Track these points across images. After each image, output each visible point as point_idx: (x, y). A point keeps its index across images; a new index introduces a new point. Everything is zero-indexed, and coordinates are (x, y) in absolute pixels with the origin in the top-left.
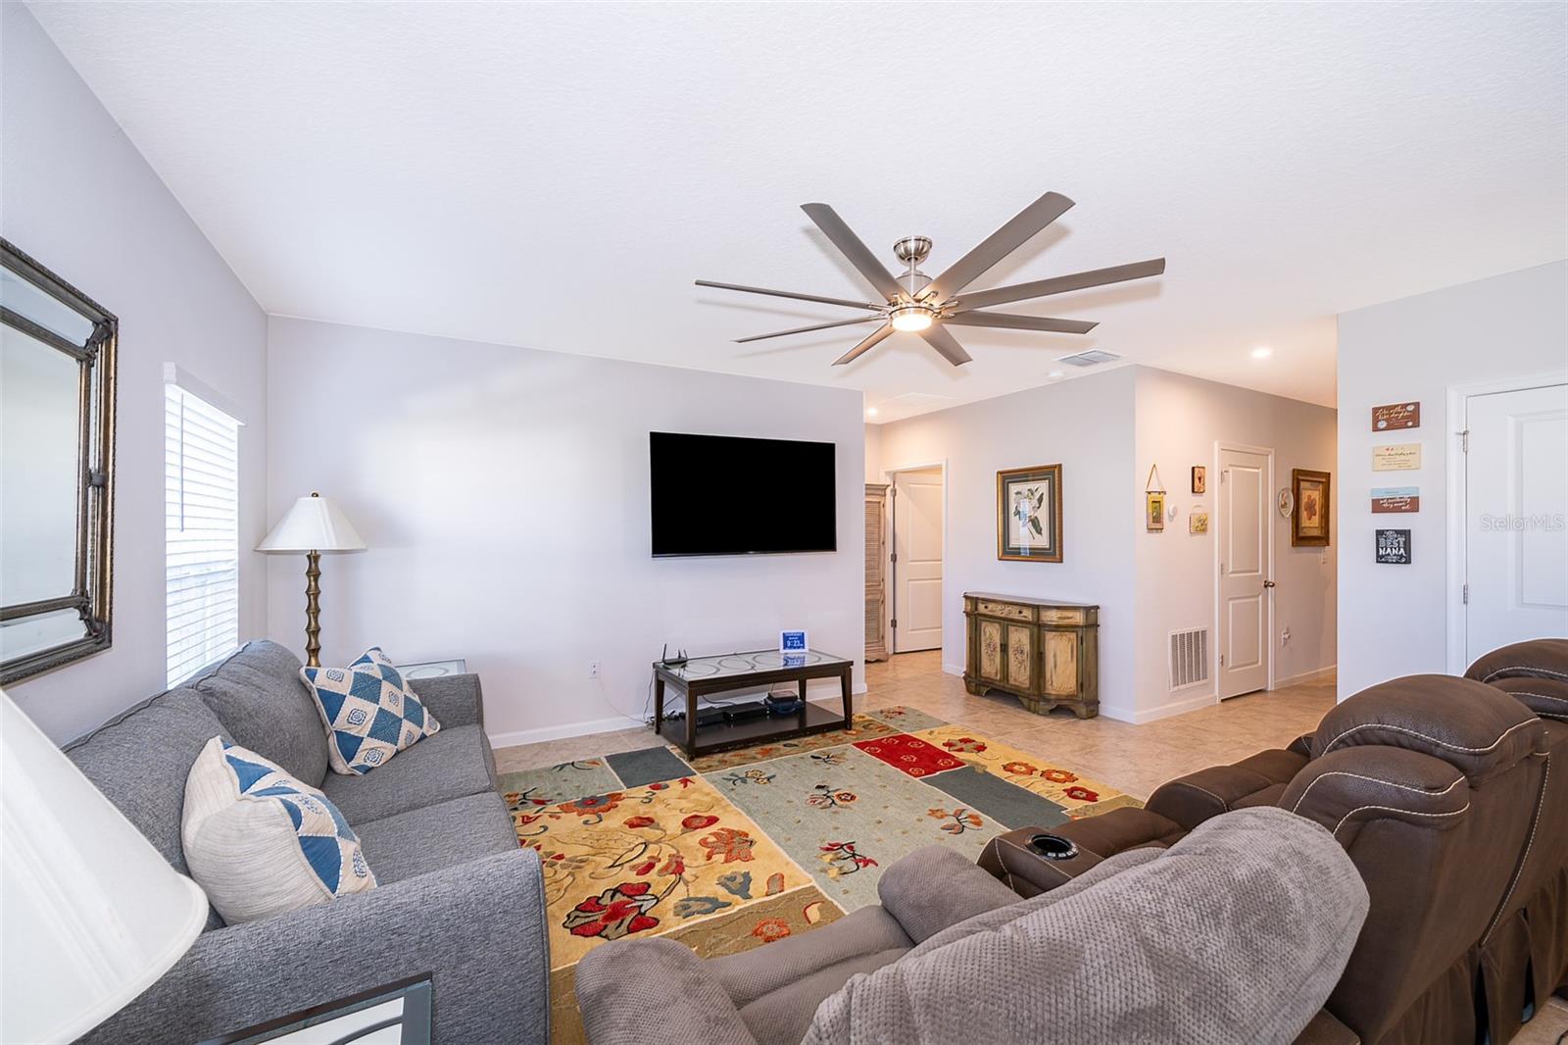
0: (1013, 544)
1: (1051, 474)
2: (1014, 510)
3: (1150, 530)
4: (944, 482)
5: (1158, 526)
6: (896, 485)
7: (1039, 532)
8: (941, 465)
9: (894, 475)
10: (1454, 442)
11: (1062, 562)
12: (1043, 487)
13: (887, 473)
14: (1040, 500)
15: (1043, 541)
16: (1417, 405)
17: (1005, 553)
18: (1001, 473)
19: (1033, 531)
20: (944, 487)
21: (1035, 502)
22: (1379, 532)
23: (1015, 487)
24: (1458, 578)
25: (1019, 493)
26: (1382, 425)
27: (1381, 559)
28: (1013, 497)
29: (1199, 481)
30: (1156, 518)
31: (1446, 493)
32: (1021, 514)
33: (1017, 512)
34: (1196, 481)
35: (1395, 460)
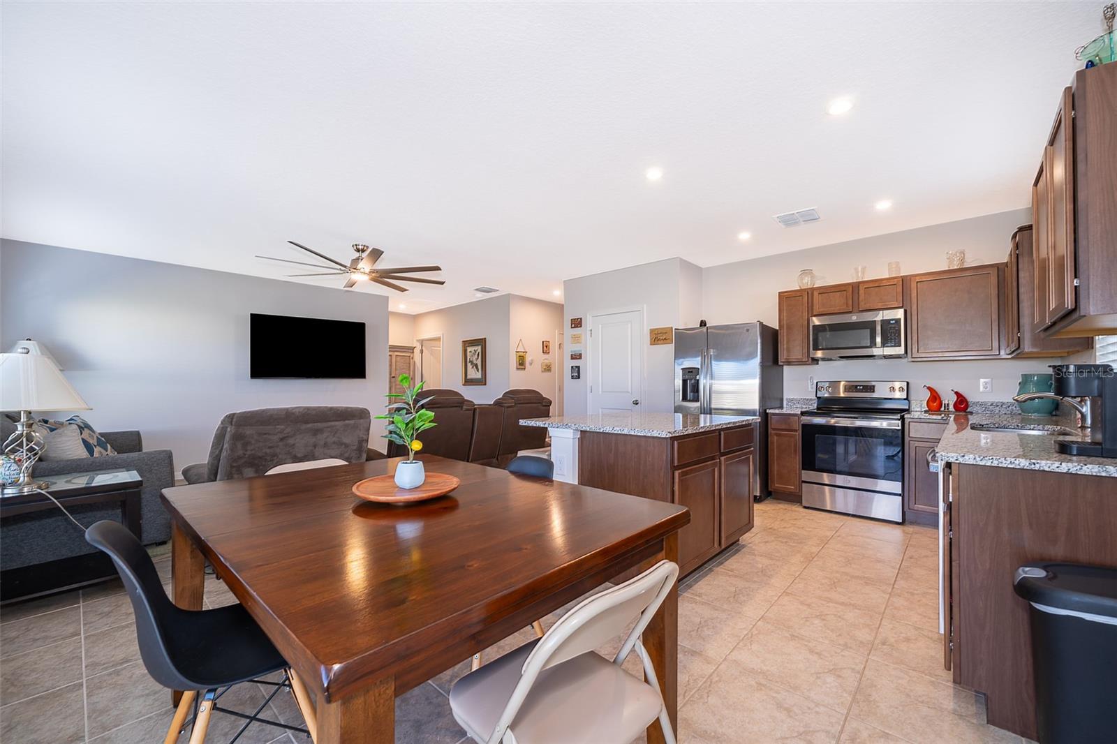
0: (469, 377)
1: (482, 342)
3: (518, 369)
4: (441, 346)
5: (522, 367)
6: (424, 347)
7: (478, 371)
8: (440, 337)
9: (422, 342)
10: (589, 333)
11: (485, 385)
12: (479, 349)
13: (418, 341)
14: (478, 355)
15: (479, 375)
16: (581, 319)
17: (465, 381)
18: (463, 342)
19: (476, 370)
20: (441, 348)
21: (476, 356)
22: (572, 367)
23: (469, 349)
24: (589, 384)
25: (470, 352)
26: (573, 326)
27: (573, 377)
28: (468, 354)
29: (546, 348)
30: (521, 364)
31: (586, 351)
32: (471, 362)
33: (470, 361)
34: (545, 347)
35: (576, 339)
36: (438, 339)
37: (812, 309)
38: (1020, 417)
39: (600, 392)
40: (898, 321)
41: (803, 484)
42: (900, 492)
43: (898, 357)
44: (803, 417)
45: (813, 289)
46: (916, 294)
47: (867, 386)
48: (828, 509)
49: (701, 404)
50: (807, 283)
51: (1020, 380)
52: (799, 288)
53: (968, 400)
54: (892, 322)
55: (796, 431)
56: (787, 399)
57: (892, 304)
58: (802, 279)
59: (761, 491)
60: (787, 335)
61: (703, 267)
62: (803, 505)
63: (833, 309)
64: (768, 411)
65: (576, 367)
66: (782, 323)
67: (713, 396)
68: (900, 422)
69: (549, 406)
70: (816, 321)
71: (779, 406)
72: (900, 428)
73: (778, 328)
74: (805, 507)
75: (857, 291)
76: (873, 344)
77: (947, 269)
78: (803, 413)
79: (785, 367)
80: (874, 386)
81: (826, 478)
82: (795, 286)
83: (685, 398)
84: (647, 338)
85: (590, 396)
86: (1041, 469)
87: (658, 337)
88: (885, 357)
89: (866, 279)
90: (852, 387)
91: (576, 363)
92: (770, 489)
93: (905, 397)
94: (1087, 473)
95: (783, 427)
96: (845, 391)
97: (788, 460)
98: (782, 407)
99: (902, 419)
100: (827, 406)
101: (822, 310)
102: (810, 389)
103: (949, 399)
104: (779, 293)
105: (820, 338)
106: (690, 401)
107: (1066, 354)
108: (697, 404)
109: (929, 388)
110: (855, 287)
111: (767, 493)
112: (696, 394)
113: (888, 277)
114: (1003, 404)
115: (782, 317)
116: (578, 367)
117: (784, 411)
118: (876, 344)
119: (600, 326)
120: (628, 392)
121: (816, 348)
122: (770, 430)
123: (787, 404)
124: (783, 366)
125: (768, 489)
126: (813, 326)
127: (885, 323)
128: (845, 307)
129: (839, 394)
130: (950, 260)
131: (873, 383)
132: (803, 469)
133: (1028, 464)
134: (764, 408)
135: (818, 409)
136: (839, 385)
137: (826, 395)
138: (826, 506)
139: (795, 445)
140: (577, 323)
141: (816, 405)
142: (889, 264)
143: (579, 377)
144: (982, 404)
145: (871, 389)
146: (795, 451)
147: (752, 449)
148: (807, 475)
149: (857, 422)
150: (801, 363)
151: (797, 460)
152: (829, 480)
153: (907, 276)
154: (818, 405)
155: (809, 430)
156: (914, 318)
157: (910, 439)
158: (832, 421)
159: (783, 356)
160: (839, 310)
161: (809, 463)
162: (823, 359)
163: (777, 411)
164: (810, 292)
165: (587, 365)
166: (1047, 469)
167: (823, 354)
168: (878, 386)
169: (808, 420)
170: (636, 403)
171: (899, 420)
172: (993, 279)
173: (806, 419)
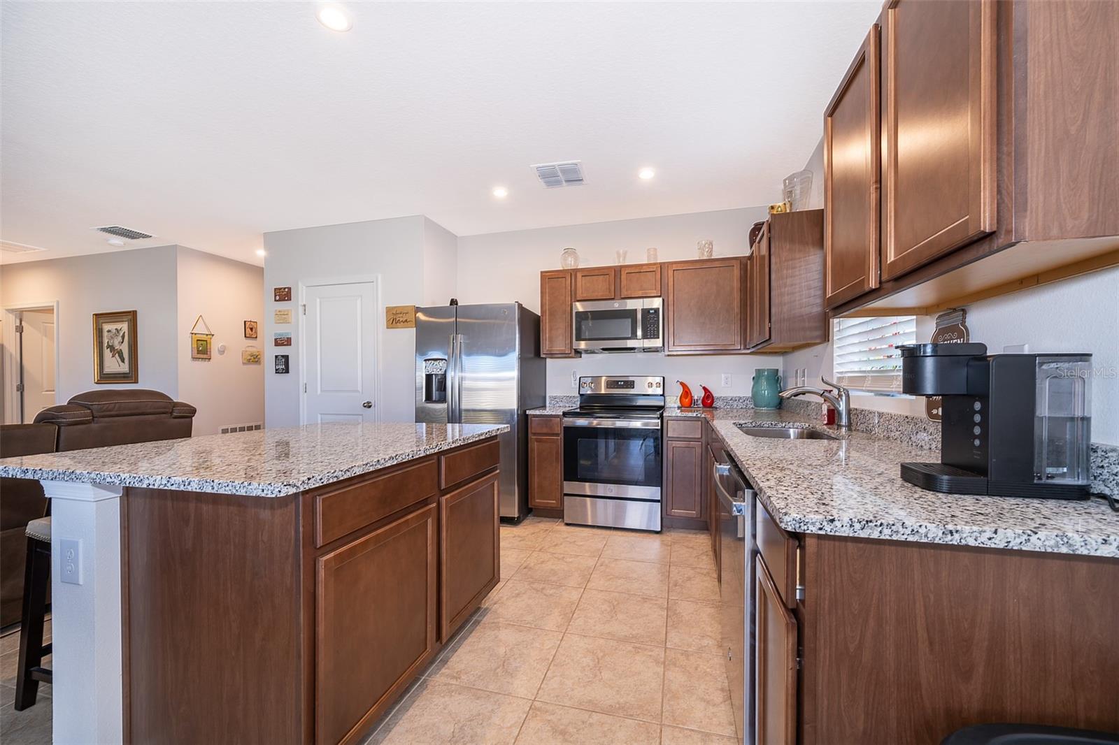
0: (107, 370)
1: (132, 317)
2: (106, 345)
3: (194, 358)
4: (55, 322)
5: (205, 356)
6: (23, 323)
7: (123, 361)
8: (53, 306)
9: (19, 313)
12: (124, 327)
14: (123, 337)
15: (125, 368)
18: (96, 315)
19: (119, 360)
20: (55, 325)
21: (120, 339)
22: (276, 357)
23: (106, 327)
24: (303, 380)
25: (109, 331)
26: (278, 298)
27: (277, 371)
28: (105, 334)
29: (250, 330)
30: (202, 350)
31: (298, 336)
32: (111, 348)
33: (109, 346)
34: (248, 330)
35: (282, 317)
36: (48, 310)
37: (576, 294)
38: (752, 411)
39: (319, 392)
40: (657, 311)
41: (565, 497)
42: (659, 499)
43: (656, 350)
44: (566, 419)
45: (576, 271)
46: (672, 283)
47: (628, 381)
48: (590, 524)
49: (448, 405)
50: (571, 264)
51: (754, 375)
52: (561, 269)
53: (714, 395)
54: (651, 311)
55: (557, 435)
56: (550, 397)
57: (651, 293)
58: (565, 260)
59: (519, 511)
60: (549, 322)
61: (458, 235)
62: (565, 522)
63: (596, 294)
64: (528, 412)
65: (283, 356)
66: (544, 309)
67: (464, 394)
68: (659, 421)
69: (191, 417)
70: (579, 307)
71: (541, 405)
72: (659, 428)
73: (540, 315)
74: (567, 524)
75: (619, 276)
76: (634, 336)
77: (698, 259)
78: (565, 414)
79: (548, 360)
80: (634, 382)
81: (588, 488)
82: (558, 266)
83: (429, 398)
84: (382, 319)
85: (303, 397)
86: (963, 542)
87: (396, 318)
88: (645, 350)
89: (627, 263)
90: (613, 384)
91: (282, 351)
92: (530, 506)
93: (662, 393)
94: (1037, 549)
95: (545, 431)
96: (607, 388)
97: (548, 469)
98: (544, 407)
99: (661, 417)
100: (591, 404)
101: (585, 296)
102: (573, 385)
103: (698, 394)
104: (542, 272)
105: (583, 327)
106: (435, 402)
107: (791, 350)
108: (444, 406)
109: (682, 384)
110: (617, 271)
111: (528, 510)
112: (444, 393)
113: (646, 262)
114: (740, 398)
115: (544, 301)
116: (286, 358)
117: (547, 412)
118: (636, 336)
119: (318, 300)
120: (357, 391)
121: (579, 338)
122: (530, 435)
123: (550, 403)
124: (546, 358)
125: (528, 505)
126: (576, 312)
127: (646, 312)
128: (608, 293)
129: (601, 390)
130: (701, 249)
131: (631, 379)
132: (565, 480)
133: (940, 534)
134: (523, 409)
135: (581, 407)
136: (601, 379)
137: (589, 392)
138: (586, 520)
139: (557, 453)
140: (283, 295)
141: (579, 403)
142: (648, 250)
143: (287, 371)
144: (724, 399)
145: (630, 384)
146: (557, 458)
147: (498, 471)
148: (570, 487)
149: (617, 422)
150: (565, 356)
151: (558, 469)
152: (591, 491)
153: (664, 263)
154: (581, 403)
155: (572, 434)
156: (671, 308)
157: (667, 439)
158: (595, 423)
159: (545, 347)
160: (602, 296)
161: (572, 473)
162: (586, 351)
163: (537, 412)
164: (574, 273)
165: (300, 355)
166: (972, 542)
167: (586, 345)
168: (637, 381)
169: (571, 422)
170: (368, 405)
171: (659, 419)
172: (736, 272)
173: (569, 421)
